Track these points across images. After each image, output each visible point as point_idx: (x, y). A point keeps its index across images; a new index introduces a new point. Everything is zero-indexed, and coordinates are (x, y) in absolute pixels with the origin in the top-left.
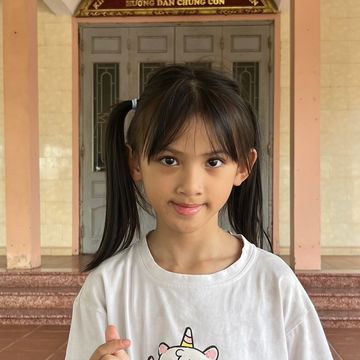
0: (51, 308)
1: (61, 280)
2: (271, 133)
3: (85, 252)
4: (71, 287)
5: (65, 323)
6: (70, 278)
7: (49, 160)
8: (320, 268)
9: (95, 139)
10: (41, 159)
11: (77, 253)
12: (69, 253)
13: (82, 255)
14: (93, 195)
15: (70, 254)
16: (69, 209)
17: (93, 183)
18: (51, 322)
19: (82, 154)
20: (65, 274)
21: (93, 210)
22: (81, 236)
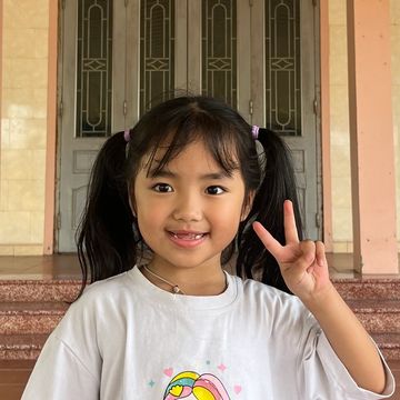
0: (13, 334)
1: (28, 292)
2: (318, 86)
3: (61, 250)
4: (42, 302)
5: (32, 357)
6: (41, 289)
7: (14, 122)
8: (397, 272)
9: (78, 94)
10: (3, 121)
11: (51, 252)
12: (40, 251)
13: (57, 254)
14: (75, 170)
15: (41, 254)
16: (41, 190)
17: (75, 152)
18: (12, 356)
19: (60, 113)
20: (34, 283)
21: (74, 190)
22: (56, 229)
